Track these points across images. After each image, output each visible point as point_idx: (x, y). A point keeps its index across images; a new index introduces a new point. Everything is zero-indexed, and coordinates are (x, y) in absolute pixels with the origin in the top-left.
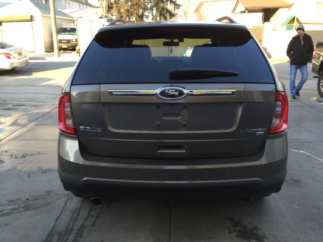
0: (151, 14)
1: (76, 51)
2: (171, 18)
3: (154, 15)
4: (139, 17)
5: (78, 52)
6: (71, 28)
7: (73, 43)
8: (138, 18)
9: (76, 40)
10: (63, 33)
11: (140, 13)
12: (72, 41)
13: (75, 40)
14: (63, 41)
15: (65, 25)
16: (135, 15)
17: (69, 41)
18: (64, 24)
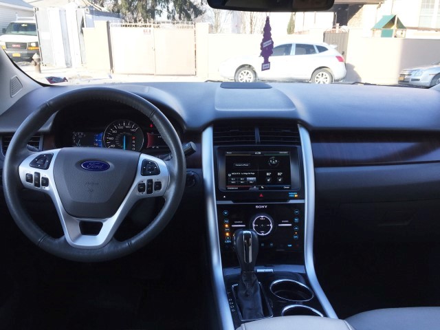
0: (166, 9)
1: (33, 62)
2: (196, 16)
3: (170, 10)
4: (147, 12)
5: (36, 64)
6: (28, 24)
7: (32, 48)
8: (145, 14)
9: (37, 43)
10: (15, 32)
11: (149, 6)
12: (30, 46)
13: (34, 45)
14: (14, 46)
15: (19, 20)
16: (140, 9)
17: (24, 46)
18: (18, 18)
